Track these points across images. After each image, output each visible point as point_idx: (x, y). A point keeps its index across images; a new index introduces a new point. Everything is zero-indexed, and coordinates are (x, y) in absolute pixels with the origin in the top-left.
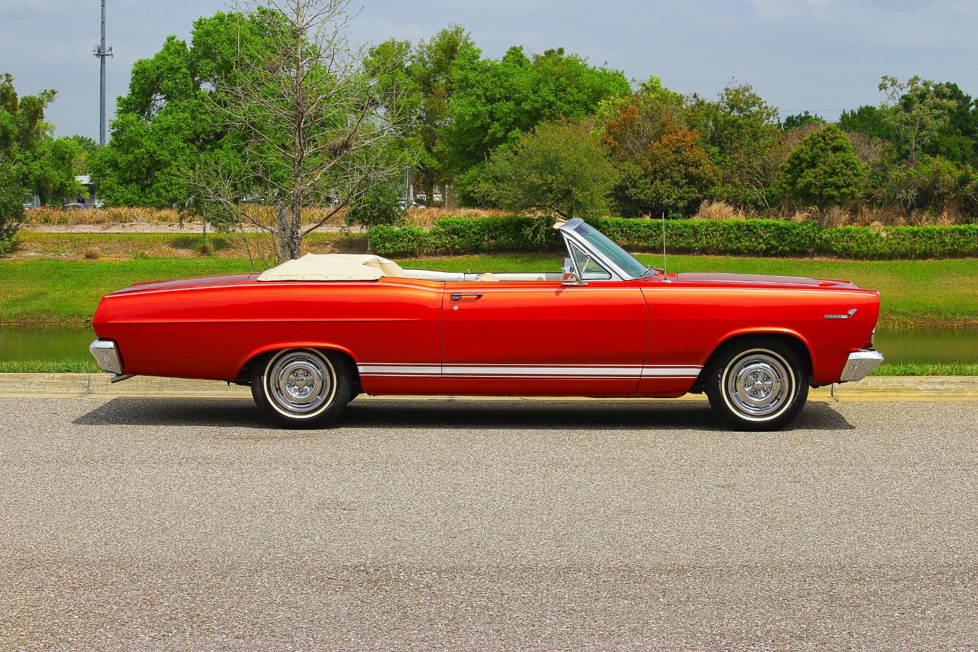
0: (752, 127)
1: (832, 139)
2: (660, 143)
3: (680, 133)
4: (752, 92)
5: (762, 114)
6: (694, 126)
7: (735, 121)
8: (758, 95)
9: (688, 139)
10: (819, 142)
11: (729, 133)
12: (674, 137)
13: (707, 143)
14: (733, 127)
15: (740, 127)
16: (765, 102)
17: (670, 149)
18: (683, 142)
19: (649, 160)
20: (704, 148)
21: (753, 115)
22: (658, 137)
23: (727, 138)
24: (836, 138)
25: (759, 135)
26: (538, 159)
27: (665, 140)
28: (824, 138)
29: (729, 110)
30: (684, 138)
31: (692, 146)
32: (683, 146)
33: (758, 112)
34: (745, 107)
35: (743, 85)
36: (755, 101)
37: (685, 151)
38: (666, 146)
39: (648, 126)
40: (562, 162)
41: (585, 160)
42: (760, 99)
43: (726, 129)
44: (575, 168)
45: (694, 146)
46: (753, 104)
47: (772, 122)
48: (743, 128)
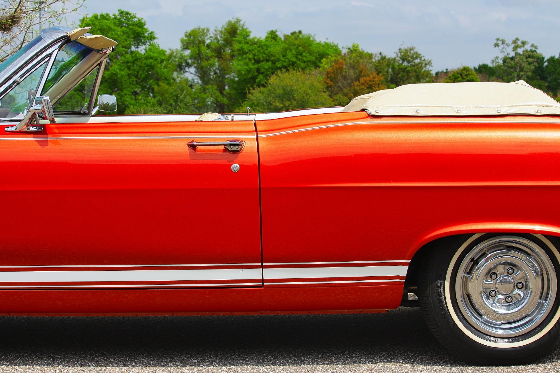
0: (416, 72)
1: (466, 76)
2: (359, 82)
3: (371, 76)
4: (415, 50)
5: (422, 64)
6: (380, 72)
7: (405, 68)
8: (420, 52)
9: (376, 79)
10: (459, 77)
11: (402, 76)
12: (368, 79)
13: (388, 82)
14: (404, 72)
15: (408, 72)
16: (424, 57)
17: (365, 86)
18: (373, 81)
19: (353, 93)
20: (387, 85)
21: (417, 65)
22: (357, 79)
23: (401, 79)
24: (469, 74)
25: (421, 77)
26: (279, 91)
27: (362, 80)
28: (461, 75)
29: (401, 62)
30: (374, 79)
31: (379, 84)
32: (373, 84)
33: (419, 63)
34: (411, 60)
35: (410, 46)
36: (418, 56)
37: (375, 87)
38: (363, 84)
39: (352, 72)
40: (295, 93)
41: (310, 91)
42: (421, 55)
43: (399, 73)
44: (304, 96)
45: (380, 84)
46: (416, 58)
47: (428, 69)
48: (410, 73)
